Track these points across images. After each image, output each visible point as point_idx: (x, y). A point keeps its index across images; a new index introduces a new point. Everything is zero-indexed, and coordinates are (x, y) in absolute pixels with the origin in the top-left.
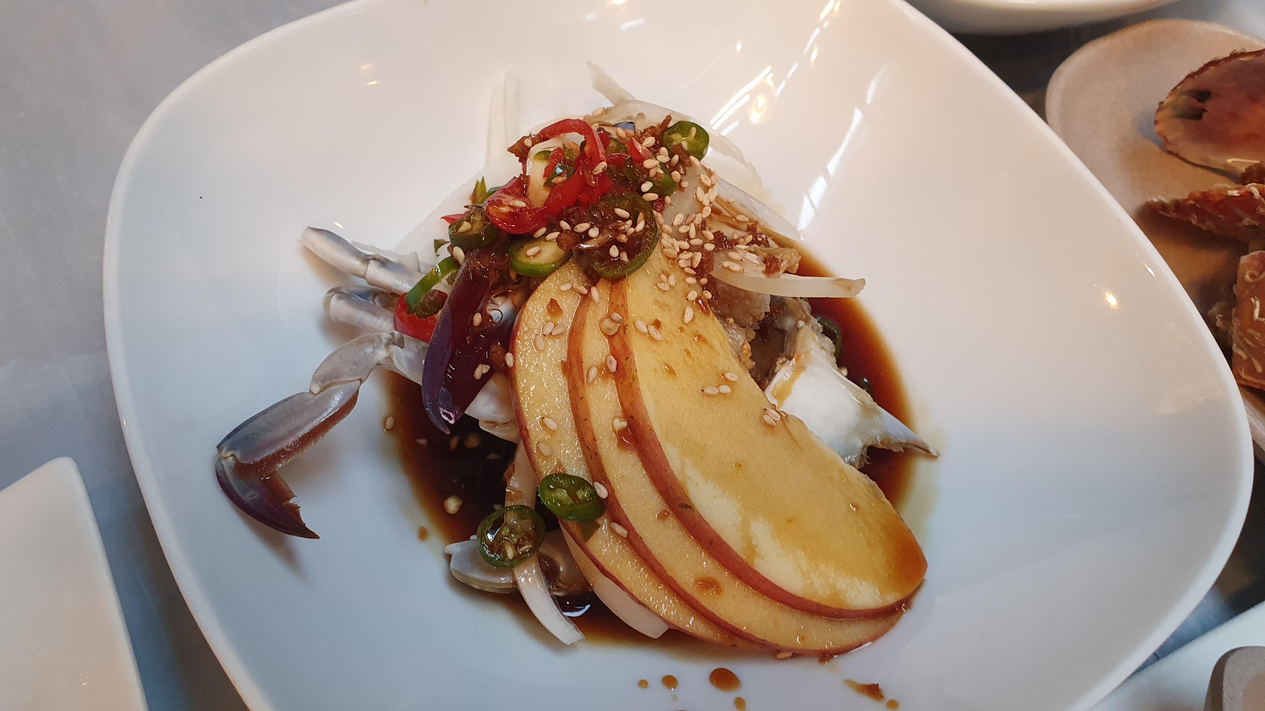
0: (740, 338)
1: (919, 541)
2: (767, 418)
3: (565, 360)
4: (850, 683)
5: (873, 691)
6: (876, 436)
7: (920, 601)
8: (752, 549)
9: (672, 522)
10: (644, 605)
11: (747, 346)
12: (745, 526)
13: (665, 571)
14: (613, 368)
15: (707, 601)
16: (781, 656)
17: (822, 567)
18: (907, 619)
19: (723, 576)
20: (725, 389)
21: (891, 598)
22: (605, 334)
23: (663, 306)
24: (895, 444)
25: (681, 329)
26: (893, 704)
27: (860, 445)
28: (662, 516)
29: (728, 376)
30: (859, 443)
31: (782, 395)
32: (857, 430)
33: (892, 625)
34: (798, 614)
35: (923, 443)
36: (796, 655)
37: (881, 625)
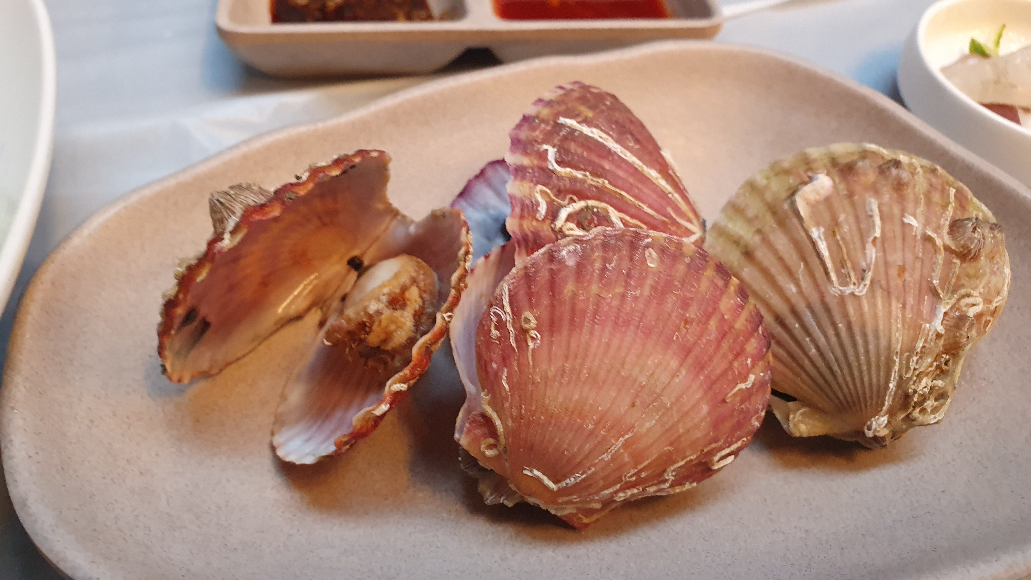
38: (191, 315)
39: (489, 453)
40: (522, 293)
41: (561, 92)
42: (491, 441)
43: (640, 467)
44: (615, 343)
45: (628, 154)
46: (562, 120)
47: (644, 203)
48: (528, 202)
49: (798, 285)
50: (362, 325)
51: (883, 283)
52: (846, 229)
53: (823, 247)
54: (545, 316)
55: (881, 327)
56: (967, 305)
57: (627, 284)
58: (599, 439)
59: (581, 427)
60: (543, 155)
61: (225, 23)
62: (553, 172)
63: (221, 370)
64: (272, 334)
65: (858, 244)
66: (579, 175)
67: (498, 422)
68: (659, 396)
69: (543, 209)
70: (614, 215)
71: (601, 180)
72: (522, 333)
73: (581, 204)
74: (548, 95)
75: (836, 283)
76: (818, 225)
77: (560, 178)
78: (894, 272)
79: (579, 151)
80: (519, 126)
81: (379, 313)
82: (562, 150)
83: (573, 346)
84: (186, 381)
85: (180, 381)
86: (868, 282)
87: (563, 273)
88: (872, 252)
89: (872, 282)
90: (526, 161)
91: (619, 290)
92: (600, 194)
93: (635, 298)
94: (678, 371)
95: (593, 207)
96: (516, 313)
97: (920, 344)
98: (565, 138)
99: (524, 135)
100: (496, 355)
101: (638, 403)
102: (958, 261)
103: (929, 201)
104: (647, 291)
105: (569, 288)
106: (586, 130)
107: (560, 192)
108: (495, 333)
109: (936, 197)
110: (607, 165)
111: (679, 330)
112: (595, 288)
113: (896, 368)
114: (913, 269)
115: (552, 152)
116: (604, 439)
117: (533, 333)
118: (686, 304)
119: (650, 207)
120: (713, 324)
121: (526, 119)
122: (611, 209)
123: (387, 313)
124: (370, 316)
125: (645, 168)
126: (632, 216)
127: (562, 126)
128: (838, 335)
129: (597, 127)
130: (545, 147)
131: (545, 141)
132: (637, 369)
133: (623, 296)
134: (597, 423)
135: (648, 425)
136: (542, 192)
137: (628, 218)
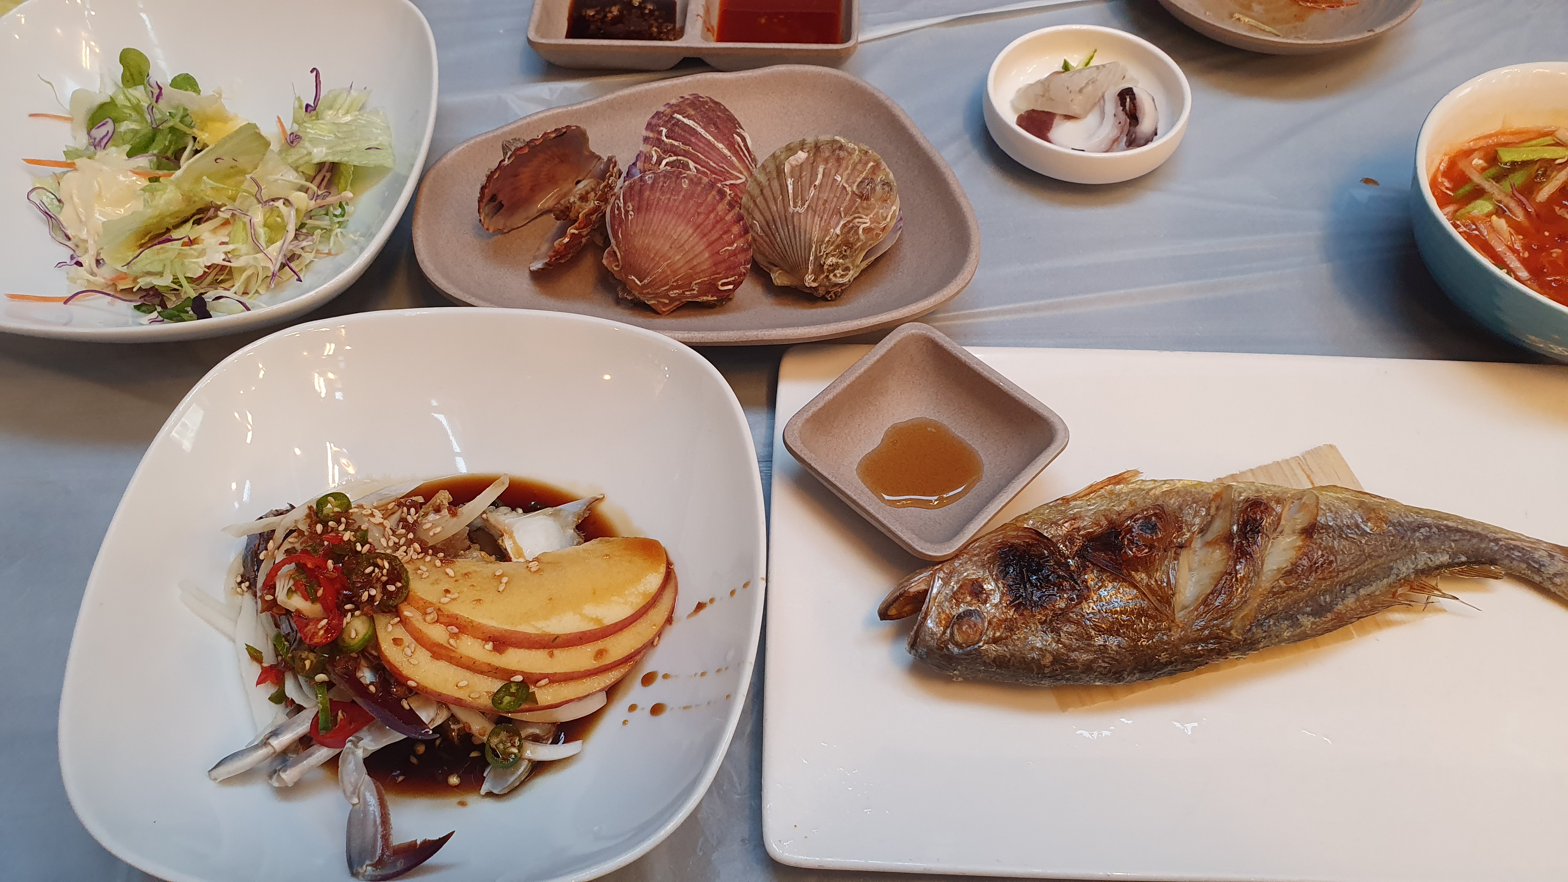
0: (476, 553)
1: (642, 536)
2: (533, 569)
3: (431, 654)
4: (690, 616)
5: (700, 606)
6: (572, 520)
7: (673, 557)
8: (597, 620)
9: (556, 652)
10: (588, 695)
11: (483, 553)
12: (584, 617)
13: (580, 672)
14: (456, 630)
15: (608, 660)
16: (655, 643)
17: (627, 592)
18: (677, 568)
19: (600, 645)
20: (505, 580)
21: (663, 569)
22: (434, 623)
23: (436, 582)
24: (584, 513)
25: (456, 581)
26: (712, 601)
27: (572, 531)
28: (551, 655)
29: (498, 574)
30: (571, 531)
31: (520, 554)
32: (564, 527)
33: (676, 577)
34: (641, 620)
35: (592, 498)
36: (659, 634)
37: (672, 583)
38: (493, 198)
39: (615, 269)
40: (628, 194)
41: (681, 100)
42: (617, 263)
43: (677, 278)
44: (664, 219)
45: (708, 135)
46: (676, 115)
47: (711, 160)
48: (648, 155)
49: (777, 207)
50: (567, 208)
51: (814, 207)
52: (804, 179)
53: (790, 187)
54: (636, 205)
55: (808, 229)
56: (858, 223)
57: (672, 194)
58: (656, 262)
59: (648, 255)
60: (660, 133)
61: (532, 36)
62: (663, 141)
63: (509, 231)
64: (536, 218)
65: (807, 187)
66: (676, 143)
67: (618, 254)
68: (683, 245)
69: (655, 159)
70: (692, 164)
71: (688, 147)
72: (627, 212)
73: (675, 158)
74: (673, 101)
75: (792, 206)
76: (792, 177)
77: (666, 144)
78: (821, 202)
79: (680, 131)
80: (653, 117)
81: (574, 202)
82: (670, 131)
83: (646, 219)
84: (491, 231)
85: (488, 229)
86: (806, 206)
87: (645, 186)
88: (812, 192)
89: (808, 206)
90: (651, 135)
91: (668, 196)
92: (686, 154)
93: (675, 200)
94: (692, 234)
95: (680, 160)
96: (625, 203)
97: (827, 239)
98: (673, 125)
99: (654, 121)
100: (617, 223)
101: (673, 246)
102: (859, 200)
103: (854, 169)
104: (681, 198)
105: (647, 193)
106: (686, 121)
107: (664, 152)
108: (616, 212)
109: (859, 167)
110: (693, 140)
111: (694, 216)
112: (658, 194)
113: (813, 250)
114: (832, 201)
115: (664, 131)
116: (658, 262)
117: (631, 213)
118: (699, 205)
119: (714, 163)
120: (712, 216)
121: (657, 113)
122: (690, 162)
123: (578, 203)
124: (571, 204)
125: (716, 142)
126: (702, 166)
127: (674, 118)
128: (788, 231)
129: (693, 120)
130: (662, 128)
131: (663, 126)
132: (673, 232)
133: (669, 199)
134: (656, 254)
135: (677, 258)
136: (655, 150)
137: (699, 167)
